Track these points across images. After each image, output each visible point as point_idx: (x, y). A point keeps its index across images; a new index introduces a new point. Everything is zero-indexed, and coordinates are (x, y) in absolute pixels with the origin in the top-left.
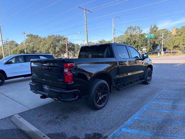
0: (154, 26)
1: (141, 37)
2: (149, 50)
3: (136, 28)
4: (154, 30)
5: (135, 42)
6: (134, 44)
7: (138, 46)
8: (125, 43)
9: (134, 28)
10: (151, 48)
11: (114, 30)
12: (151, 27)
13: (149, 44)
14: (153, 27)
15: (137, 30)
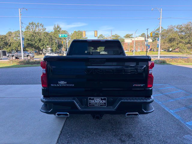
0: (58, 26)
1: (46, 36)
2: (56, 50)
3: (39, 25)
4: (58, 30)
5: (40, 40)
6: (40, 42)
7: (44, 44)
8: (29, 40)
9: (36, 25)
10: (57, 48)
11: (22, 23)
12: (55, 26)
13: (54, 44)
14: (56, 27)
15: (40, 27)
